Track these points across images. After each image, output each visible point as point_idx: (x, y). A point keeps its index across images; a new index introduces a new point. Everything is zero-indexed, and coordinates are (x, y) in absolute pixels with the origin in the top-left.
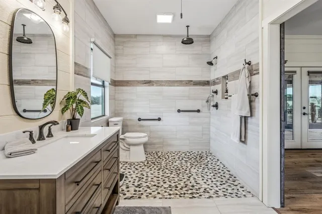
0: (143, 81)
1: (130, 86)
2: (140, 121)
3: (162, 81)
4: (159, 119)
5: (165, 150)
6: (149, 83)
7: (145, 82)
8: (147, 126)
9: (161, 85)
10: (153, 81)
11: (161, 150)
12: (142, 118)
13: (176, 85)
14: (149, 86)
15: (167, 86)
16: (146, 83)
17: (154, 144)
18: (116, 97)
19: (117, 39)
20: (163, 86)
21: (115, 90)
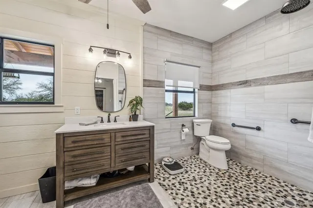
0: (237, 82)
1: (225, 89)
2: (234, 126)
3: (263, 79)
4: (259, 129)
5: (268, 172)
6: (245, 83)
7: (239, 83)
8: (242, 134)
9: (261, 84)
10: (250, 81)
11: (260, 169)
12: (236, 124)
13: (289, 80)
14: (245, 87)
15: (272, 84)
16: (241, 84)
17: (251, 158)
18: (213, 101)
19: (214, 46)
20: (264, 85)
21: (212, 95)
